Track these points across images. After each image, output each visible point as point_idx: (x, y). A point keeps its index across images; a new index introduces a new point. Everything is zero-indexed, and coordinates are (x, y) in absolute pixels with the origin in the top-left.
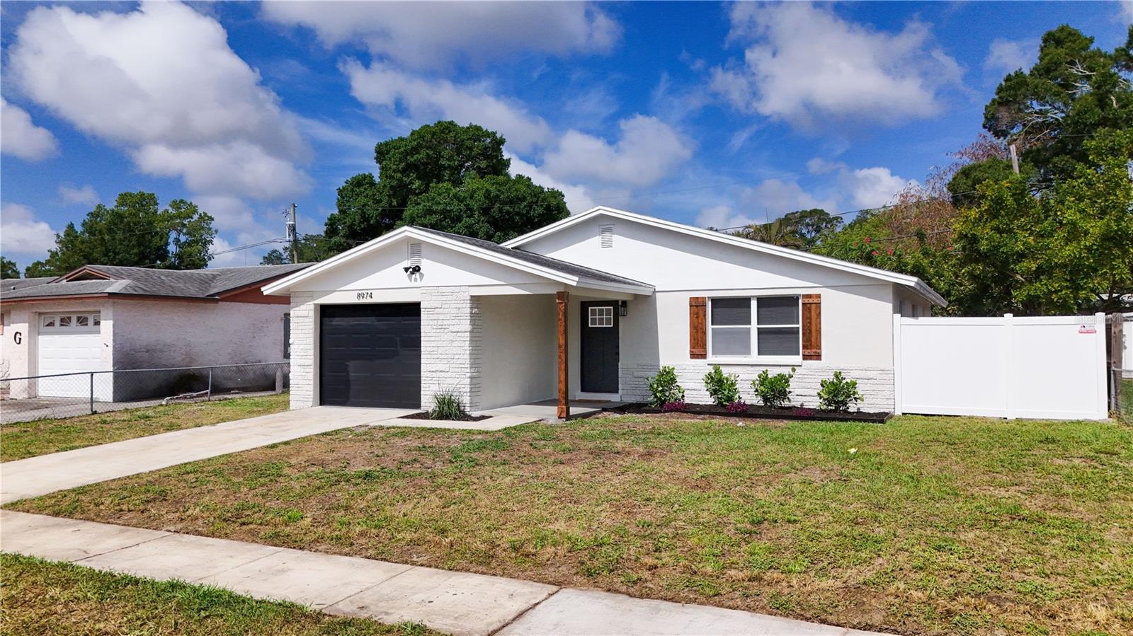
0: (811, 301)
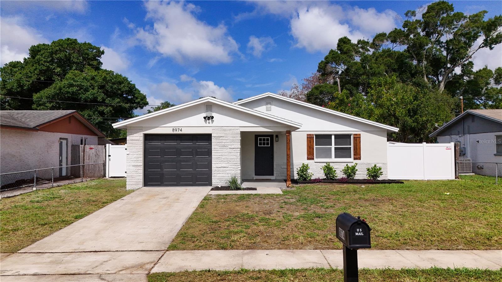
0: (357, 136)
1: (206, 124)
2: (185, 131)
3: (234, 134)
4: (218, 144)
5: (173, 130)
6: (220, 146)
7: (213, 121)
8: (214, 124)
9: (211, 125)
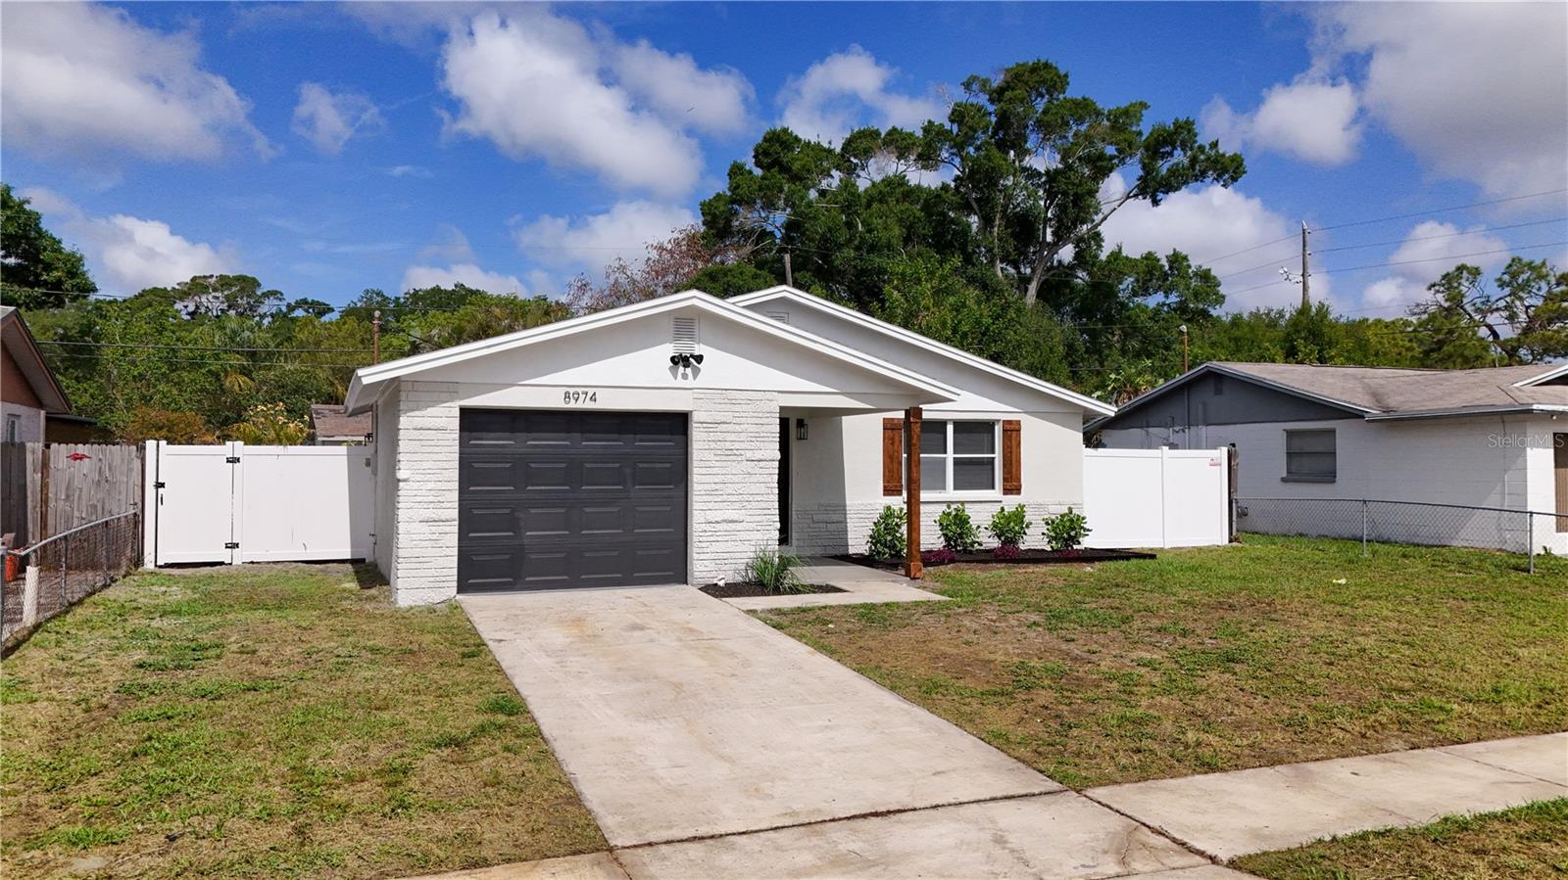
0: (1012, 427)
1: (676, 378)
2: (607, 402)
3: (761, 415)
4: (713, 445)
5: (567, 396)
6: (719, 452)
7: (696, 372)
8: (700, 382)
9: (690, 382)
